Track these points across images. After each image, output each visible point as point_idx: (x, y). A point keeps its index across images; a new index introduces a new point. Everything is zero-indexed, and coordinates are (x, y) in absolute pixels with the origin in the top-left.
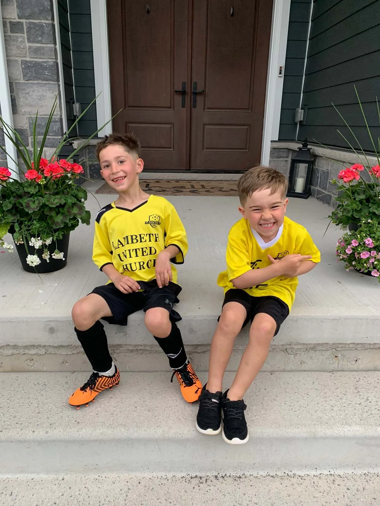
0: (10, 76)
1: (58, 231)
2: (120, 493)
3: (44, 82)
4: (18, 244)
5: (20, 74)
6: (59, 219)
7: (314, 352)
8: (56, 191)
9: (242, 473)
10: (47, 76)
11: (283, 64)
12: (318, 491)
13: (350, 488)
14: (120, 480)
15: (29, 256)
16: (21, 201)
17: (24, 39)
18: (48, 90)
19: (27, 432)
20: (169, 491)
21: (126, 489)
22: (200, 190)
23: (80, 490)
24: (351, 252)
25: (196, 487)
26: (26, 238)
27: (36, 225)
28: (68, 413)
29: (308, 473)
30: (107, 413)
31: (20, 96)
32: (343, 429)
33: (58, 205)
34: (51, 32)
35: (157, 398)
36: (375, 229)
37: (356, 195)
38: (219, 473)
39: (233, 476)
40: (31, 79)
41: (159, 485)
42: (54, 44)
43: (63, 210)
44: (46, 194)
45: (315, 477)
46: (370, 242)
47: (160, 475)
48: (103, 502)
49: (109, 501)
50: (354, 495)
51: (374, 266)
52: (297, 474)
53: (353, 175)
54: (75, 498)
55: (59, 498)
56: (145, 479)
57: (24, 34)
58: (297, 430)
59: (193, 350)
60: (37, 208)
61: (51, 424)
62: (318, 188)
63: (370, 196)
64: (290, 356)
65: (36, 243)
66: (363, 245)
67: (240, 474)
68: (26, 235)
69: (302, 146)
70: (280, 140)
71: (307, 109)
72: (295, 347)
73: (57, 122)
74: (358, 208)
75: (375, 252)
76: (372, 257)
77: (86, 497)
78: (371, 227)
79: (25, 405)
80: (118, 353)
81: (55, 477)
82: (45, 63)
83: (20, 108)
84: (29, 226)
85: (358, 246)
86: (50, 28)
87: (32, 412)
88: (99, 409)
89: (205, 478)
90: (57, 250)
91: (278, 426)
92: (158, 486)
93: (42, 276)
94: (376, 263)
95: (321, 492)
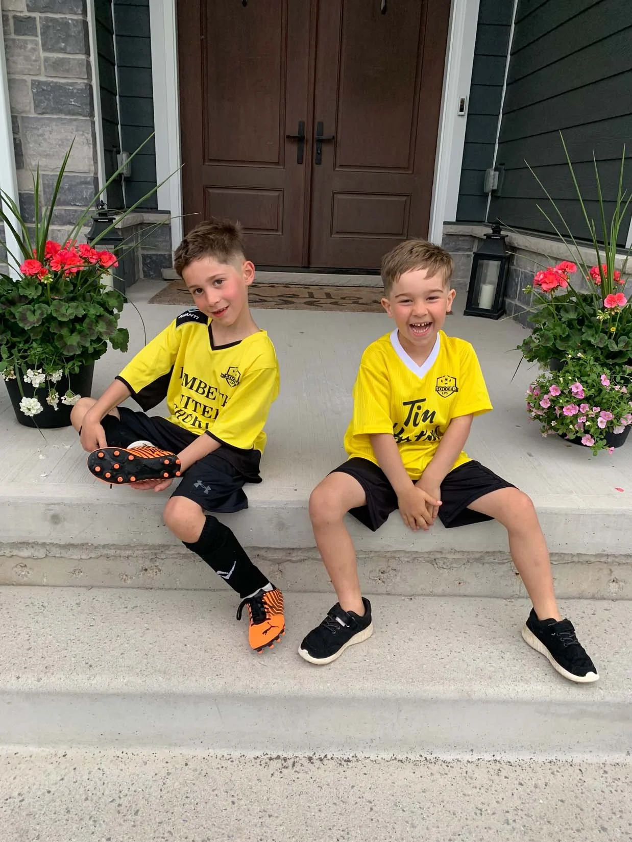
0: (13, 106)
1: (73, 360)
2: (154, 779)
3: (68, 117)
4: (7, 380)
5: (30, 103)
6: (74, 340)
7: (480, 565)
8: (71, 295)
9: (353, 754)
10: (73, 107)
11: (466, 94)
12: (472, 785)
13: (523, 783)
14: (156, 758)
15: (24, 399)
16: (13, 309)
17: (37, 44)
18: (75, 130)
19: (8, 678)
20: (233, 779)
21: (163, 773)
22: (322, 301)
23: (89, 773)
24: (549, 405)
25: (277, 773)
26: (20, 369)
27: (37, 349)
28: (75, 651)
29: (459, 757)
30: (139, 652)
31: (29, 140)
32: (516, 688)
33: (72, 317)
34: (82, 35)
35: (221, 631)
36: (588, 369)
37: (562, 313)
38: (315, 753)
39: (338, 758)
40: (48, 111)
41: (218, 768)
42: (85, 54)
43: (81, 326)
44: (54, 299)
45: (469, 764)
46: (578, 390)
47: (220, 753)
48: (125, 791)
49: (135, 791)
50: (529, 794)
51: (586, 429)
52: (441, 758)
53: (557, 279)
54: (81, 784)
55: (56, 784)
56: (196, 758)
57: (37, 36)
58: (441, 687)
59: (284, 557)
60: (37, 323)
61: (46, 668)
62: (516, 302)
63: (584, 316)
64: (441, 571)
65: (36, 378)
66: (567, 394)
67: (349, 755)
68: (20, 365)
69: (491, 231)
70: (459, 221)
71: (504, 169)
72: (450, 556)
73: (88, 183)
74: (564, 333)
75: (587, 406)
76: (583, 415)
77: (99, 783)
78: (582, 365)
79: (8, 637)
80: (162, 559)
81: (53, 751)
82: (71, 86)
83: (28, 160)
84: (25, 351)
85: (560, 395)
86: (80, 27)
87: (19, 648)
88: (126, 645)
89: (292, 760)
90: (69, 390)
91: (411, 681)
92: (216, 770)
93: (47, 432)
94: (588, 423)
95: (476, 787)
